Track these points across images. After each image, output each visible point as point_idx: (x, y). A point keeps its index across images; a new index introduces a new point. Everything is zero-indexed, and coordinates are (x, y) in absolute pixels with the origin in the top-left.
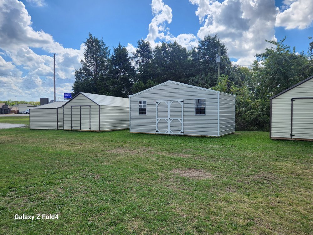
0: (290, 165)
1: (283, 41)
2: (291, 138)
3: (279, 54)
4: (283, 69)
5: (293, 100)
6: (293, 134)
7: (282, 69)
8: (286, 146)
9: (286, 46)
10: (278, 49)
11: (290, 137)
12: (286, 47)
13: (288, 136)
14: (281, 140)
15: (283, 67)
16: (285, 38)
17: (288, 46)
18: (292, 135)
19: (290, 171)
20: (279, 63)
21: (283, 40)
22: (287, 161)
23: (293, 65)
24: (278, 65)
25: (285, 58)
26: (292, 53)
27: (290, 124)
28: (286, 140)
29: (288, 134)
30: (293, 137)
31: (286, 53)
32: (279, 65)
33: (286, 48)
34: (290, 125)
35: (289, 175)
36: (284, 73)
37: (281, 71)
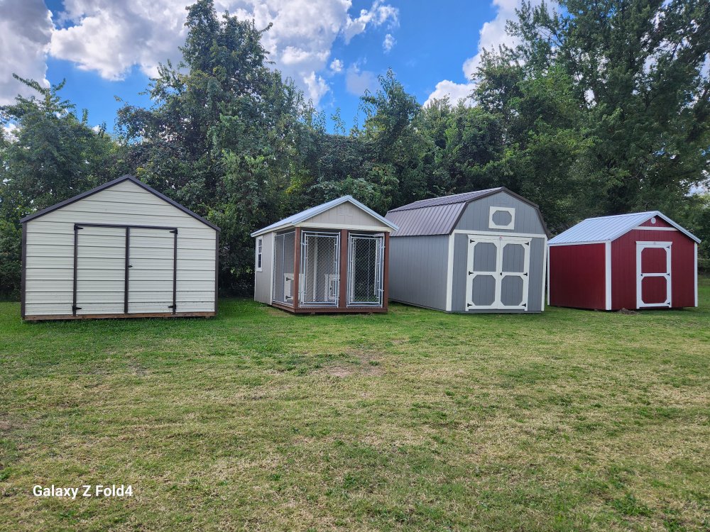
0: (59, 383)
1: (57, 89)
2: (74, 314)
3: (48, 118)
4: (61, 155)
5: (77, 227)
6: (78, 306)
7: (56, 154)
8: (60, 334)
9: (66, 102)
10: (48, 104)
11: (71, 313)
12: (65, 104)
13: (68, 311)
14: (49, 321)
15: (59, 149)
16: (63, 83)
17: (71, 103)
18: (75, 309)
19: (56, 397)
20: (51, 139)
21: (57, 86)
22: (55, 374)
23: (82, 149)
24: (47, 143)
25: (64, 129)
26: (80, 122)
27: (72, 282)
28: (61, 321)
29: (65, 305)
30: (79, 312)
31: (66, 119)
32: (49, 141)
33: (65, 107)
34: (72, 286)
35: (51, 410)
36: (64, 164)
37: (53, 159)
